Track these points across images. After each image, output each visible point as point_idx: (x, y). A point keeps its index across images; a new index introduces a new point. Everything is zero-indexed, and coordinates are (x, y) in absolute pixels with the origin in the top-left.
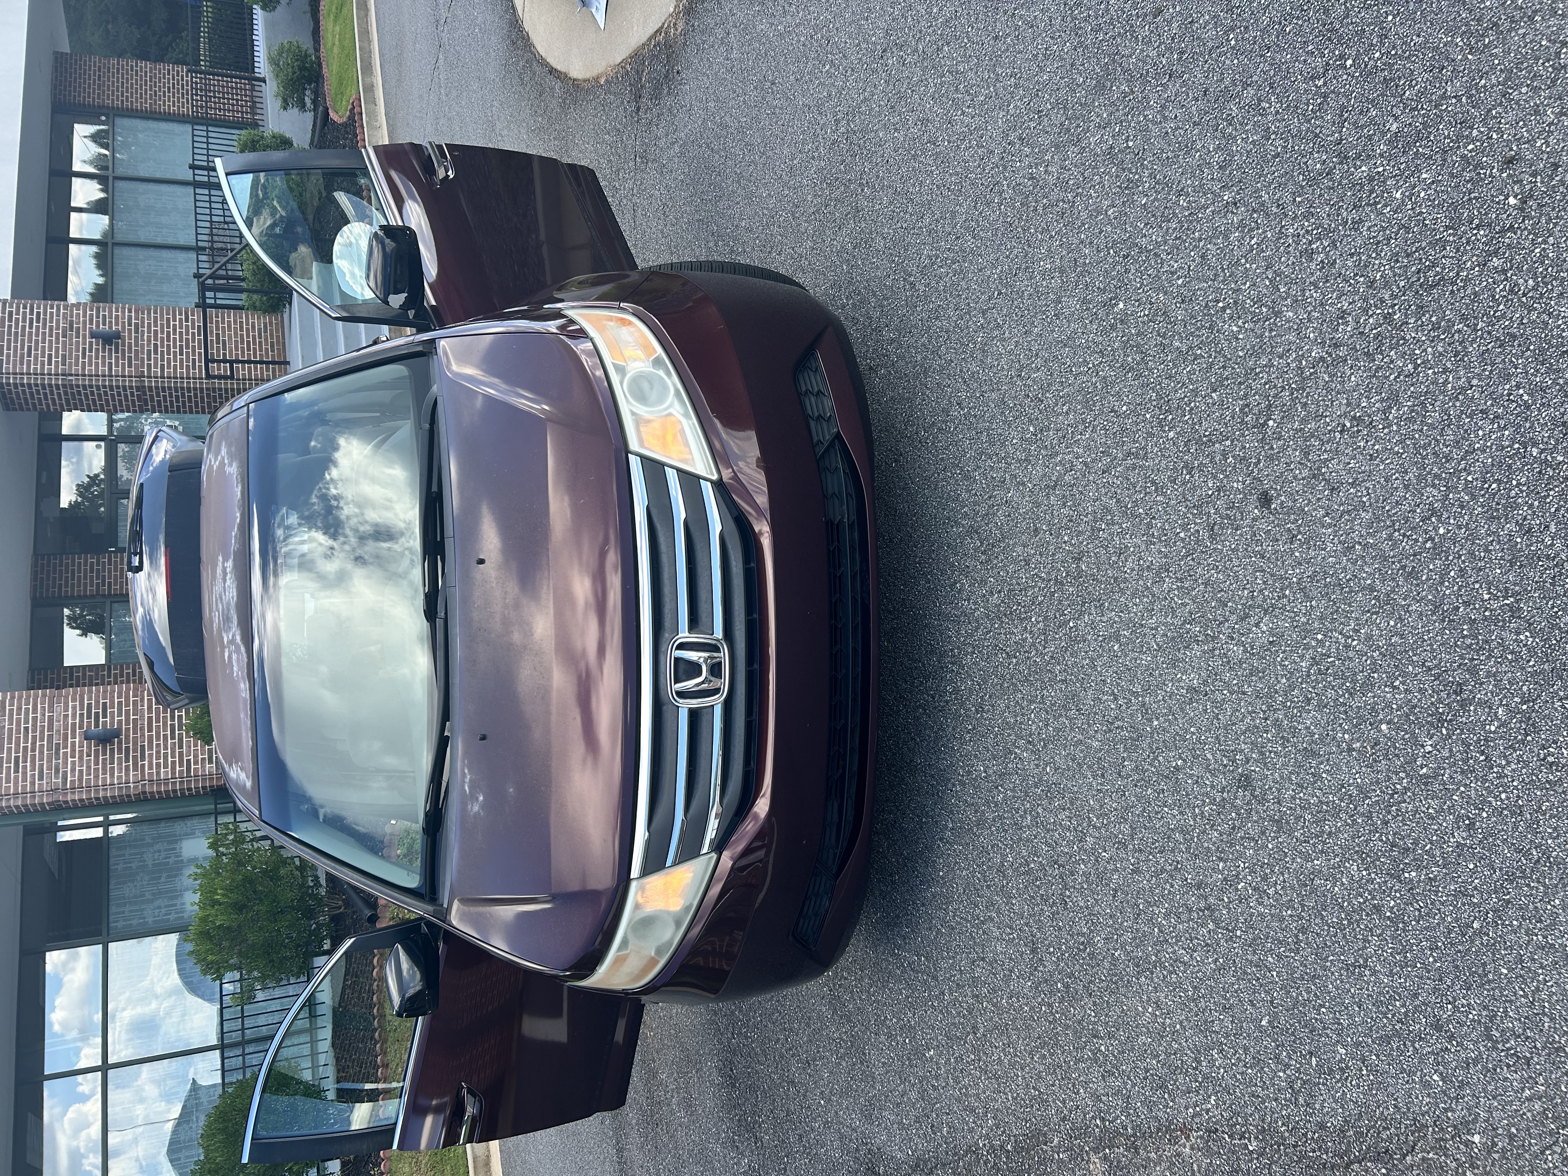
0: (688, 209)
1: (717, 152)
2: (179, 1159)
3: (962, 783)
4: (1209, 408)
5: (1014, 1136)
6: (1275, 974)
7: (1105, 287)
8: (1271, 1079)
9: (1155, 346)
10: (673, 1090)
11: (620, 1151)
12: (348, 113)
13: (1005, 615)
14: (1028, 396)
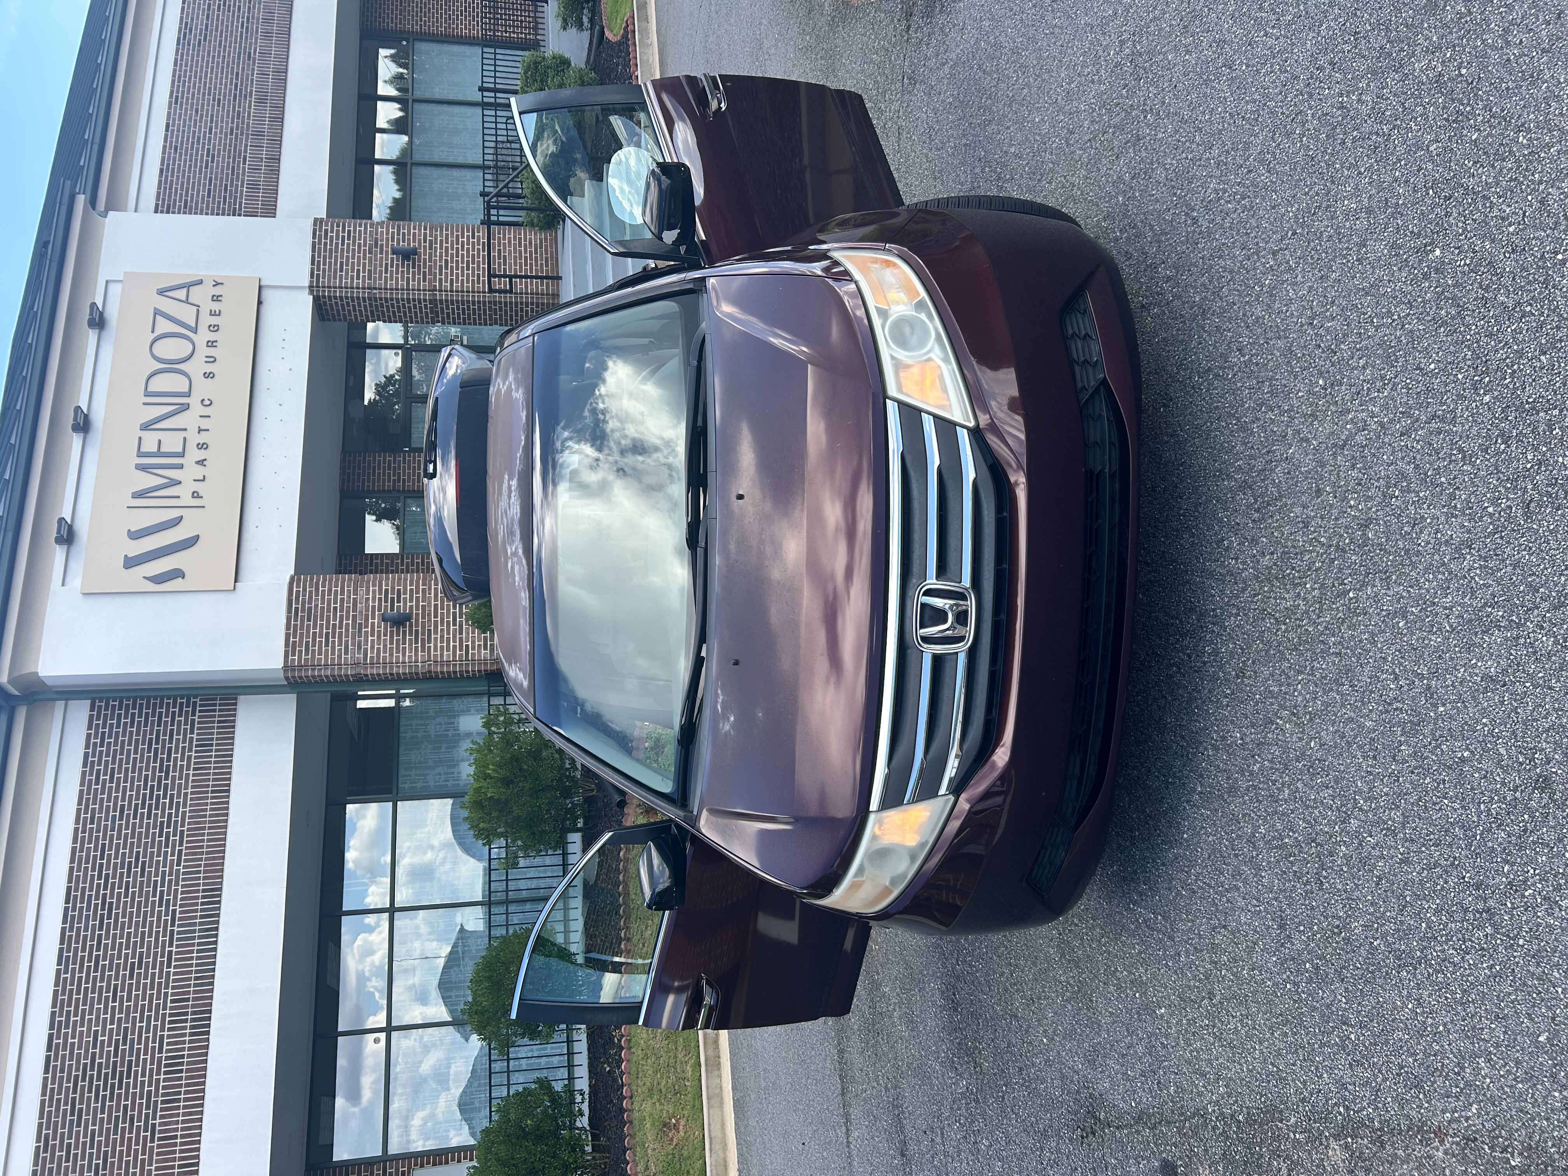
0: (955, 133)
1: (989, 74)
2: (450, 997)
3: (1216, 748)
4: (1535, 371)
5: (1247, 1108)
6: (1560, 990)
7: (1419, 232)
8: (1544, 1097)
9: (1474, 300)
10: (895, 1004)
11: (841, 1052)
12: (622, 31)
13: (1277, 578)
14: (1320, 346)
